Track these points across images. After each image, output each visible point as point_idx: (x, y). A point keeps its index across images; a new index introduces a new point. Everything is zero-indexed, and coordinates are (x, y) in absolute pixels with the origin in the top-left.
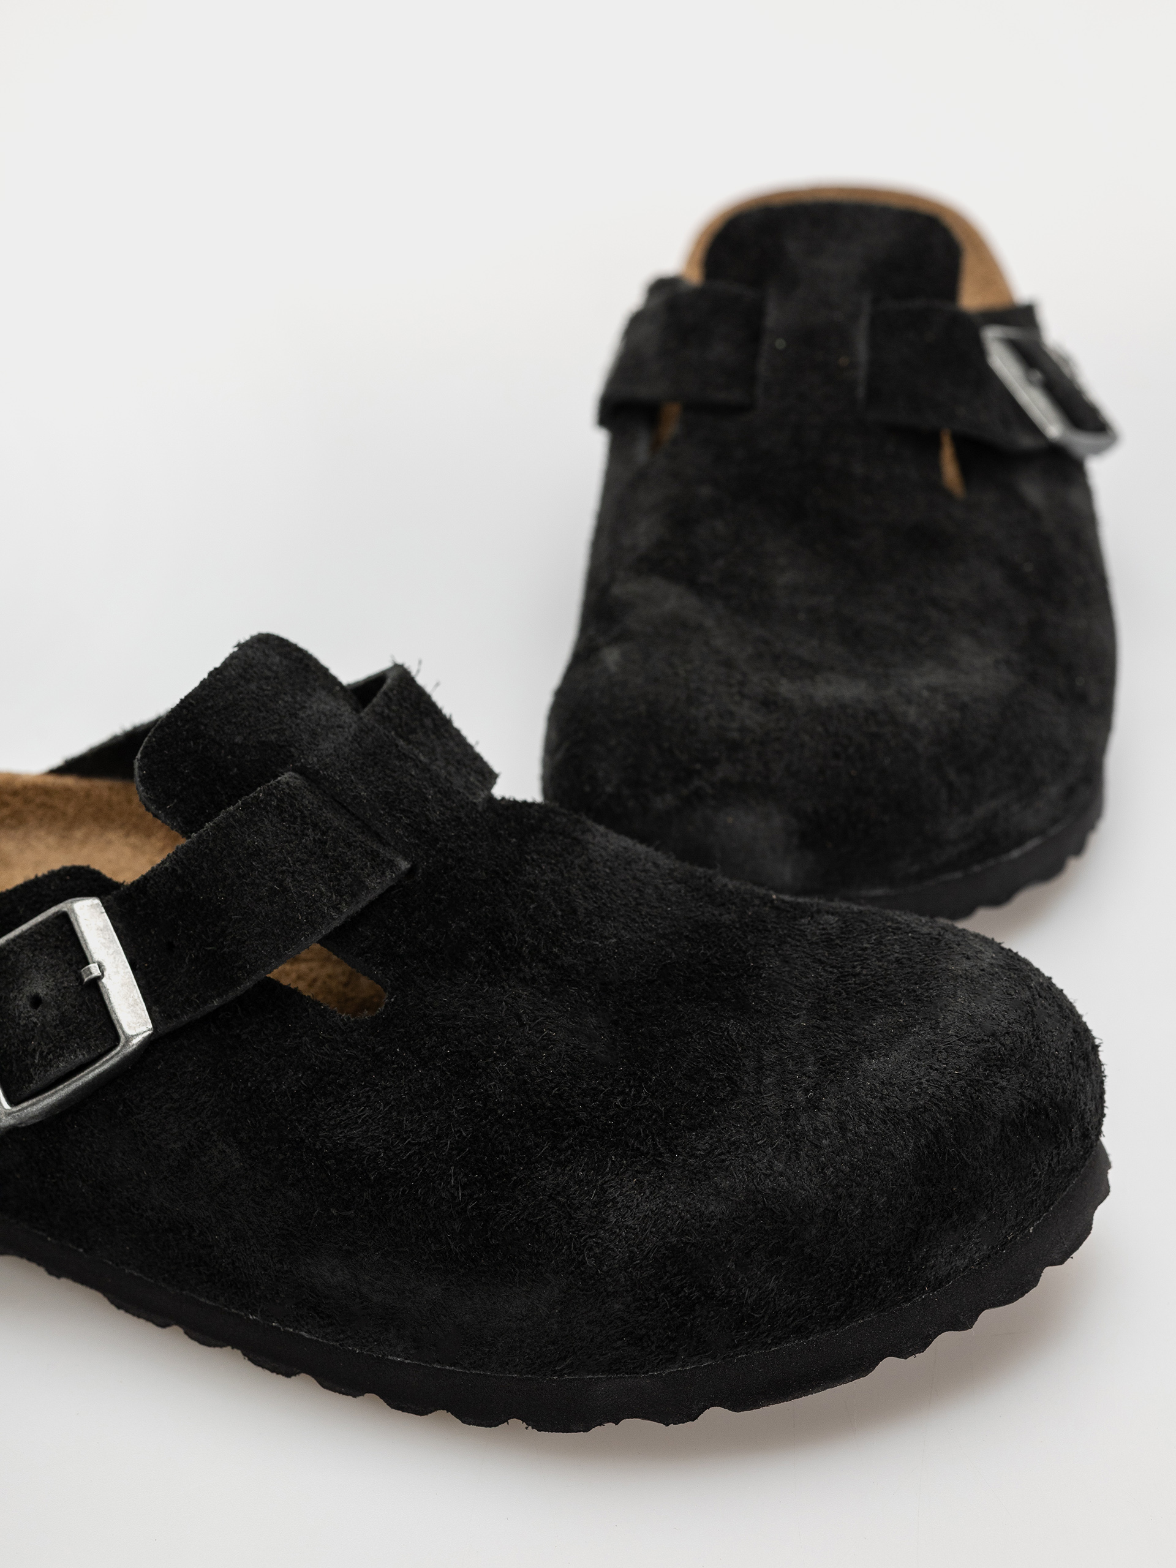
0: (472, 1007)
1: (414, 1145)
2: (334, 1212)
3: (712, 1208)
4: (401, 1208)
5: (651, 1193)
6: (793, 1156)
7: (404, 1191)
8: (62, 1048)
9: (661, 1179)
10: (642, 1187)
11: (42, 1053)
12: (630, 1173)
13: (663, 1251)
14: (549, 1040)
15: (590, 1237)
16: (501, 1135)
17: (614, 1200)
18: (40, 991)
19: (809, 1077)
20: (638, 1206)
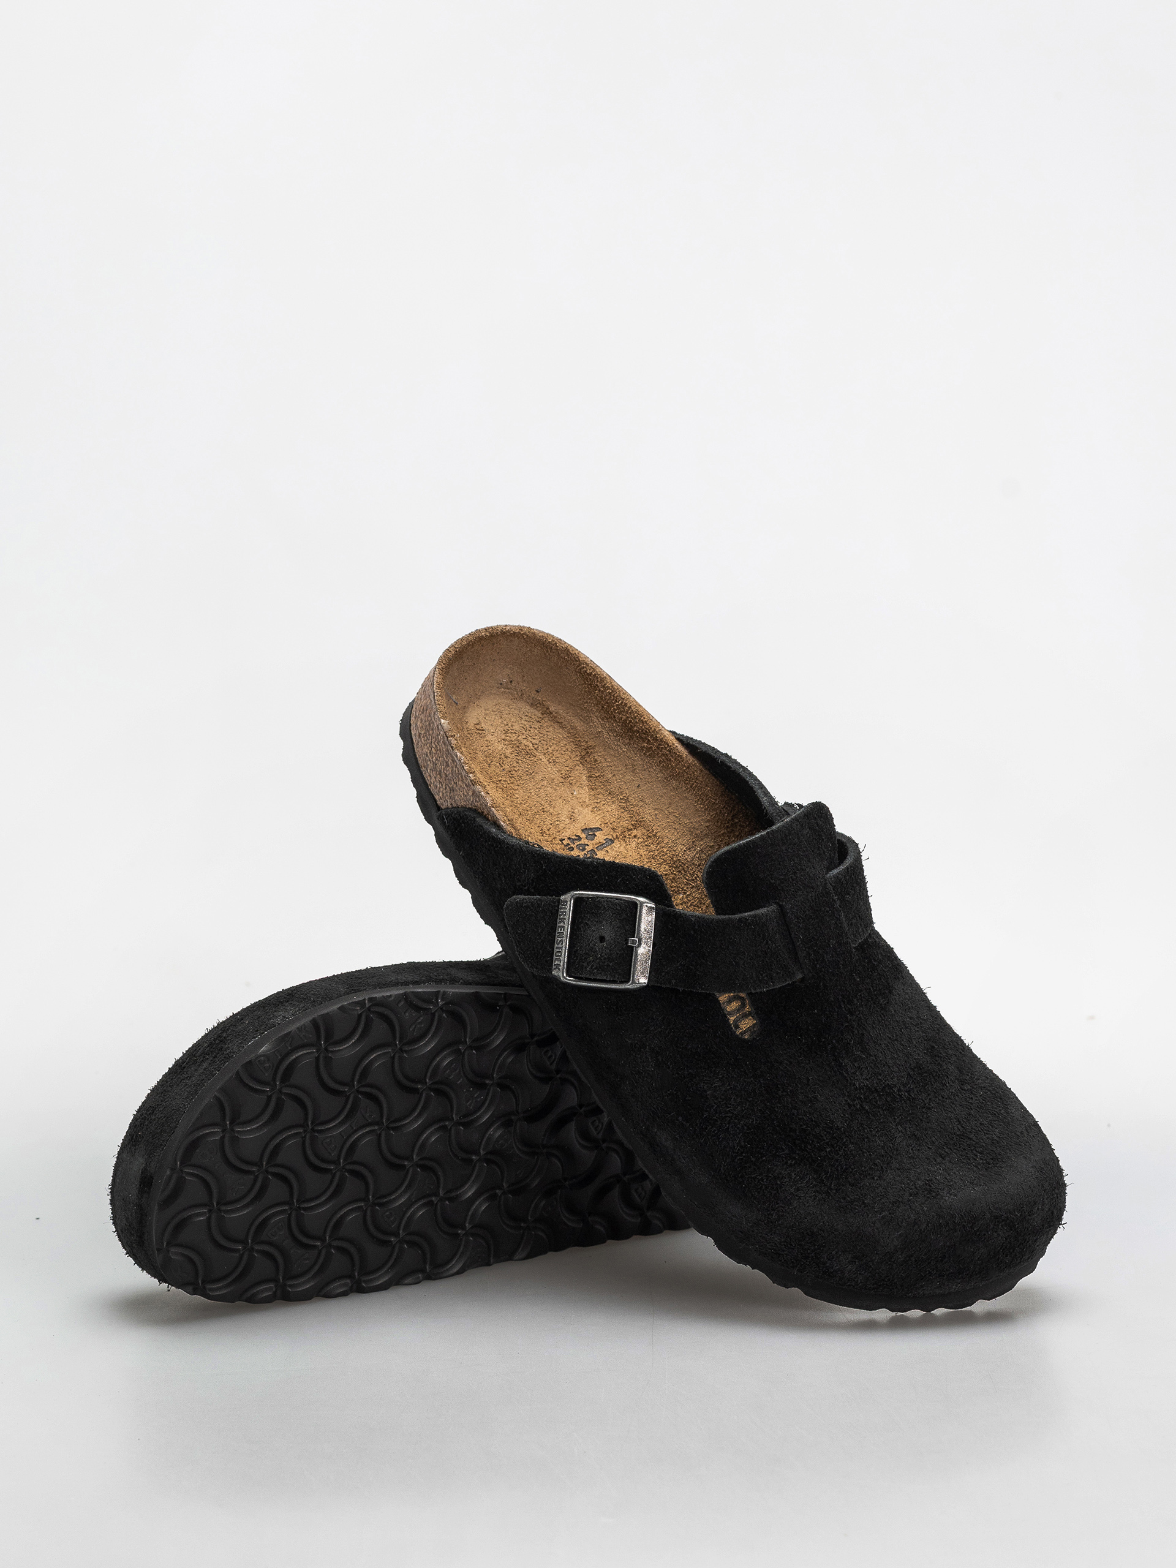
0: (791, 1063)
1: (731, 1113)
2: (680, 1118)
3: (839, 1227)
4: (709, 1137)
5: (817, 1204)
6: (887, 1223)
7: (715, 1131)
8: (603, 970)
9: (825, 1201)
10: (815, 1199)
11: (593, 966)
12: (814, 1189)
13: (808, 1231)
14: (816, 1098)
15: (781, 1206)
16: (770, 1133)
17: (800, 1198)
18: (606, 936)
19: (916, 1188)
20: (808, 1206)
